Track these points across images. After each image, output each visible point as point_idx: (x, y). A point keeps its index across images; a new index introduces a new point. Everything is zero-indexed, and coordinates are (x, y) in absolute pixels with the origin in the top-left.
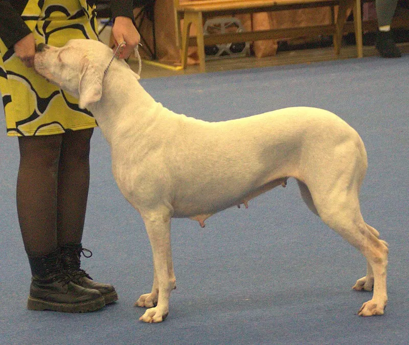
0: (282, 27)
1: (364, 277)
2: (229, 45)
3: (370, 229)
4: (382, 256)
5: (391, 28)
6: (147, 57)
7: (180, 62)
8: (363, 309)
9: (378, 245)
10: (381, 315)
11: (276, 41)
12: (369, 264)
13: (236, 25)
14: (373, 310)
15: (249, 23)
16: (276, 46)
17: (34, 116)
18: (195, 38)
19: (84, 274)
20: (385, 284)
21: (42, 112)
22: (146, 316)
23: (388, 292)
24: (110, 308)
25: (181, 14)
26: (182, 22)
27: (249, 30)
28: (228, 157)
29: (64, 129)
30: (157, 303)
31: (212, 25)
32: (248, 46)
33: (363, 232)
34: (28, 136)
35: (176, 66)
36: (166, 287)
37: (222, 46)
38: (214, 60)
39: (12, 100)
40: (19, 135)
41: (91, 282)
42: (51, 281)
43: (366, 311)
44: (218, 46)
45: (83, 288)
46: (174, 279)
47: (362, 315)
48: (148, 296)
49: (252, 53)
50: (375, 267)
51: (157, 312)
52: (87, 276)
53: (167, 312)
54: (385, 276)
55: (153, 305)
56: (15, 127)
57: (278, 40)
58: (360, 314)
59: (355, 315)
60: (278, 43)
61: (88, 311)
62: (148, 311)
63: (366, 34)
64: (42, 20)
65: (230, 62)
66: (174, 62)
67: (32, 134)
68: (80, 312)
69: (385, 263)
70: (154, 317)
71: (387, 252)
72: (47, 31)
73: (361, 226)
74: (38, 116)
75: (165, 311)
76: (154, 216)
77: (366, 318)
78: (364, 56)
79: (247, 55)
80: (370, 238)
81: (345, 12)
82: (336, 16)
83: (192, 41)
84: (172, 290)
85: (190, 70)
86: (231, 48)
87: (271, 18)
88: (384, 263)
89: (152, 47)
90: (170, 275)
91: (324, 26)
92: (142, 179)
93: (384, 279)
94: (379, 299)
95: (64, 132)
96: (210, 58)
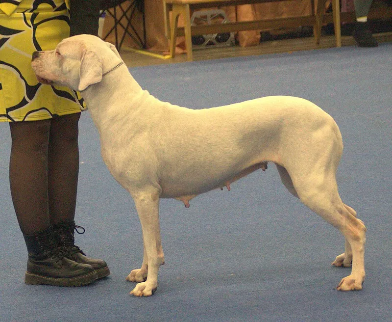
0: (265, 18)
1: (343, 254)
2: (215, 35)
3: (348, 209)
4: (360, 234)
5: (368, 19)
6: (138, 47)
7: (169, 51)
8: (341, 284)
9: (356, 224)
10: (359, 290)
11: (259, 31)
12: (347, 241)
13: (221, 16)
14: (351, 286)
15: (234, 14)
16: (259, 36)
17: (24, 103)
18: (183, 29)
19: (78, 250)
20: (363, 260)
21: (31, 98)
22: (136, 290)
23: (366, 268)
24: (103, 282)
25: (170, 7)
26: (171, 13)
27: (234, 21)
28: (209, 142)
29: (52, 115)
30: (146, 278)
31: (199, 17)
32: (232, 35)
33: (341, 212)
34: (18, 122)
35: (165, 55)
36: (155, 263)
37: (209, 36)
38: (201, 50)
39: (3, 88)
40: (9, 121)
41: (84, 258)
42: (46, 257)
43: (345, 286)
44: (205, 36)
45: (77, 263)
46: (162, 255)
47: (341, 290)
48: (138, 271)
49: (237, 43)
50: (353, 244)
51: (147, 286)
52: (81, 252)
53: (156, 286)
54: (363, 253)
55: (143, 280)
56: (6, 113)
57: (261, 30)
58: (339, 288)
59: (334, 289)
60: (261, 33)
61: (82, 286)
62: (138, 285)
63: (345, 25)
64: (30, 12)
65: (216, 51)
66: (163, 52)
67: (22, 120)
68: (74, 286)
69: (363, 240)
70: (144, 291)
71: (365, 231)
72: (35, 22)
73: (339, 206)
74: (28, 102)
75: (155, 285)
76: (143, 195)
77: (344, 293)
78: (342, 45)
79: (232, 45)
80: (348, 217)
81: (324, 5)
82: (316, 8)
83: (180, 32)
84: (161, 265)
85: (178, 58)
86: (217, 38)
87: (254, 10)
88: (361, 241)
89: (142, 37)
90: (158, 251)
91: (305, 17)
92: (129, 161)
93: (362, 256)
94: (357, 274)
95: (51, 117)
96: (197, 47)
